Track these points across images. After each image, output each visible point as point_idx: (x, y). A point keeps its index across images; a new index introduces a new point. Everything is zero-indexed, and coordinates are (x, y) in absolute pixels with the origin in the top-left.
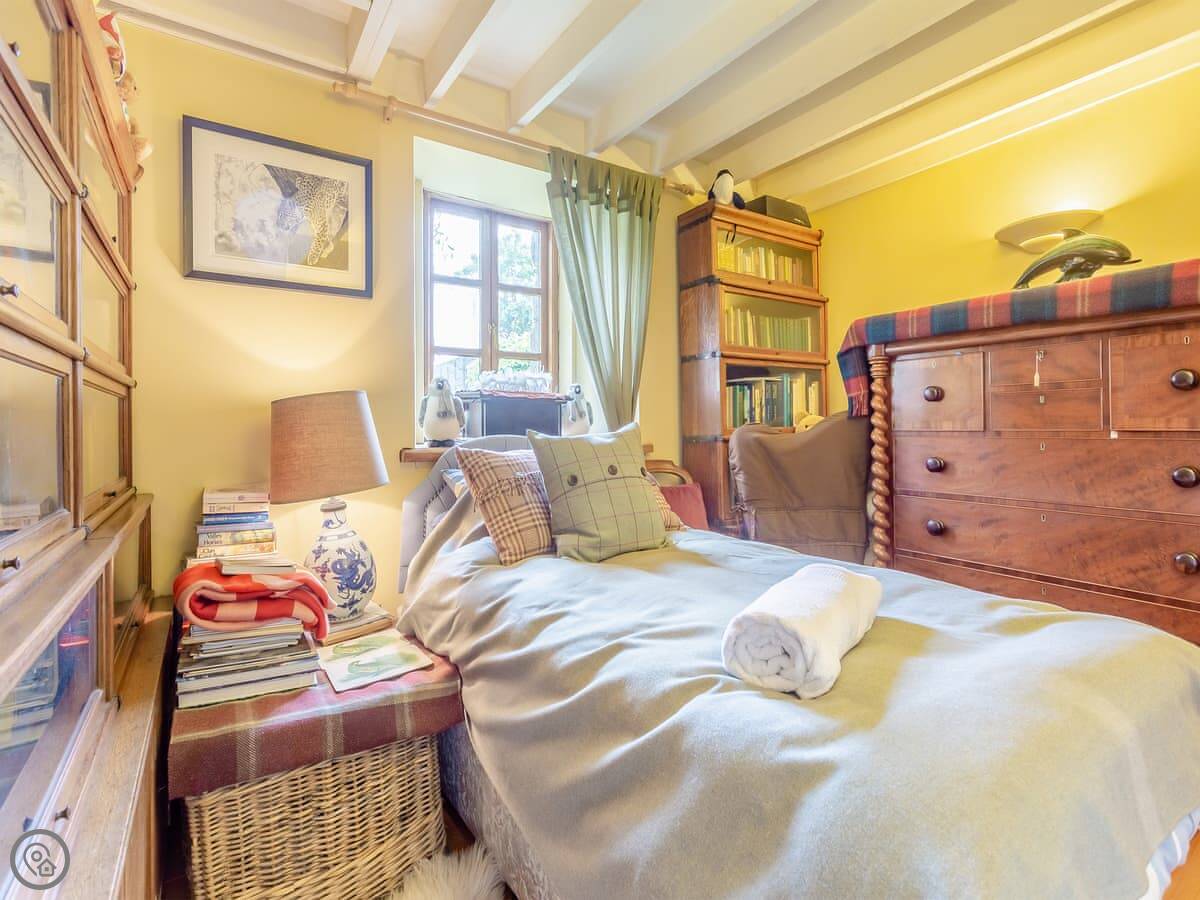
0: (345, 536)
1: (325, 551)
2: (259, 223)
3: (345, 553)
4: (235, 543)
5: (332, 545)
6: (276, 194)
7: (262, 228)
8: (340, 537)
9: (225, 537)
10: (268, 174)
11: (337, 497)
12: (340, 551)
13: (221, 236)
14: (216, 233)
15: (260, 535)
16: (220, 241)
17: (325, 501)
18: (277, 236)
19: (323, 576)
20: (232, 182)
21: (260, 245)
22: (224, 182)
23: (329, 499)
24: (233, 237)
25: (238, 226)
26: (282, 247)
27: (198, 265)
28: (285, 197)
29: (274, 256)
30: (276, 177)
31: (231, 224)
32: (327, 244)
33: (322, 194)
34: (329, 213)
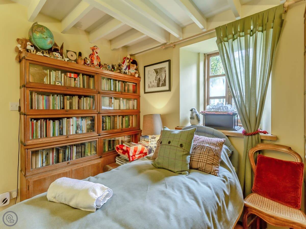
4: (144, 141)
7: (153, 82)
9: (143, 139)
14: (148, 85)
15: (147, 140)
17: (152, 136)
18: (155, 82)
20: (150, 75)
21: (153, 85)
24: (150, 85)
25: (151, 83)
26: (156, 84)
27: (146, 91)
28: (156, 74)
29: (155, 87)
30: (155, 71)
31: (150, 82)
32: (163, 82)
33: (162, 71)
34: (163, 74)
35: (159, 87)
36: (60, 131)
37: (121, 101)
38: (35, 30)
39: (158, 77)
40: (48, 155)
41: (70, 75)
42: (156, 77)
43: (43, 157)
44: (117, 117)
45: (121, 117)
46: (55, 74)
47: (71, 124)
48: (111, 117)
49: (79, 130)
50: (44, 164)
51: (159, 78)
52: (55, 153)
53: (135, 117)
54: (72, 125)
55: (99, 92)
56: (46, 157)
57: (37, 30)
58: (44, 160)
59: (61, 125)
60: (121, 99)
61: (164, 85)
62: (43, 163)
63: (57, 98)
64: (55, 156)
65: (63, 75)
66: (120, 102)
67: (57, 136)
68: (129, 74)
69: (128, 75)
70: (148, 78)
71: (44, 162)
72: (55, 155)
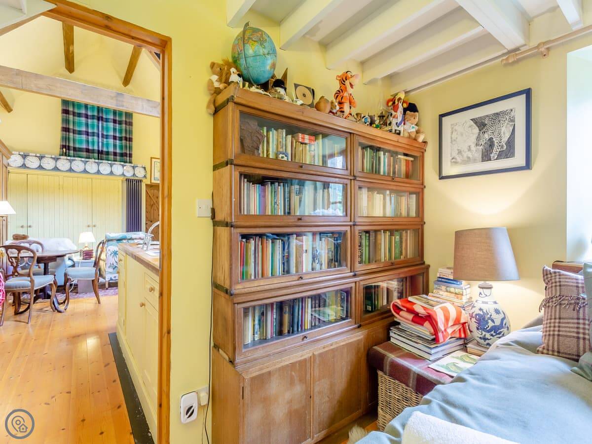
0: (487, 303)
1: (474, 307)
2: (468, 148)
3: (483, 312)
4: (447, 291)
5: (479, 305)
6: (476, 130)
7: (469, 150)
8: (483, 302)
9: (443, 288)
10: (472, 123)
11: (487, 282)
12: (481, 309)
13: (453, 159)
14: (451, 158)
15: (457, 291)
16: (452, 161)
17: (481, 283)
18: (476, 151)
19: (471, 319)
20: (457, 134)
21: (469, 158)
22: (454, 135)
23: (482, 282)
24: (458, 158)
25: (460, 152)
26: (479, 156)
27: (444, 174)
28: (480, 131)
29: (475, 161)
30: (476, 123)
31: (457, 152)
32: (502, 147)
33: (499, 121)
34: (503, 129)
35: (490, 160)
36: (284, 263)
37: (388, 198)
38: (249, 38)
39: (487, 136)
40: (263, 315)
41: (303, 138)
42: (478, 138)
43: (254, 321)
44: (381, 235)
45: (388, 233)
46: (276, 138)
47: (304, 249)
48: (371, 233)
49: (317, 261)
50: (256, 335)
51: (491, 140)
52: (275, 314)
53: (412, 235)
54: (305, 251)
55: (354, 176)
56: (259, 320)
57: (251, 39)
58: (257, 327)
59: (286, 250)
60: (388, 192)
61: (506, 155)
62: (254, 335)
63: (279, 189)
64: (276, 319)
65: (289, 137)
66: (384, 199)
67: (279, 277)
68: (406, 135)
69: (403, 137)
70: (451, 142)
71: (257, 332)
72: (275, 317)
